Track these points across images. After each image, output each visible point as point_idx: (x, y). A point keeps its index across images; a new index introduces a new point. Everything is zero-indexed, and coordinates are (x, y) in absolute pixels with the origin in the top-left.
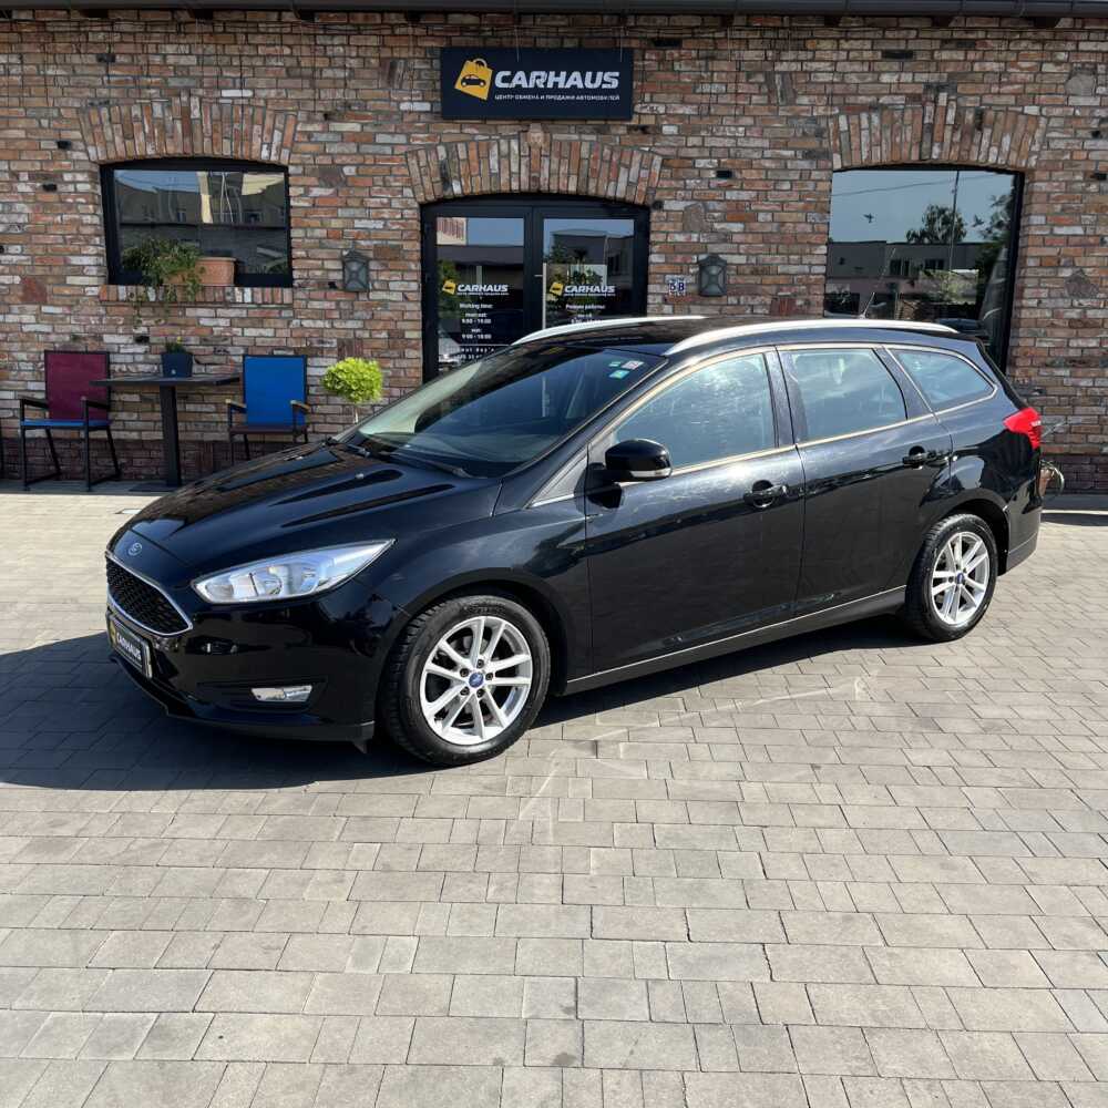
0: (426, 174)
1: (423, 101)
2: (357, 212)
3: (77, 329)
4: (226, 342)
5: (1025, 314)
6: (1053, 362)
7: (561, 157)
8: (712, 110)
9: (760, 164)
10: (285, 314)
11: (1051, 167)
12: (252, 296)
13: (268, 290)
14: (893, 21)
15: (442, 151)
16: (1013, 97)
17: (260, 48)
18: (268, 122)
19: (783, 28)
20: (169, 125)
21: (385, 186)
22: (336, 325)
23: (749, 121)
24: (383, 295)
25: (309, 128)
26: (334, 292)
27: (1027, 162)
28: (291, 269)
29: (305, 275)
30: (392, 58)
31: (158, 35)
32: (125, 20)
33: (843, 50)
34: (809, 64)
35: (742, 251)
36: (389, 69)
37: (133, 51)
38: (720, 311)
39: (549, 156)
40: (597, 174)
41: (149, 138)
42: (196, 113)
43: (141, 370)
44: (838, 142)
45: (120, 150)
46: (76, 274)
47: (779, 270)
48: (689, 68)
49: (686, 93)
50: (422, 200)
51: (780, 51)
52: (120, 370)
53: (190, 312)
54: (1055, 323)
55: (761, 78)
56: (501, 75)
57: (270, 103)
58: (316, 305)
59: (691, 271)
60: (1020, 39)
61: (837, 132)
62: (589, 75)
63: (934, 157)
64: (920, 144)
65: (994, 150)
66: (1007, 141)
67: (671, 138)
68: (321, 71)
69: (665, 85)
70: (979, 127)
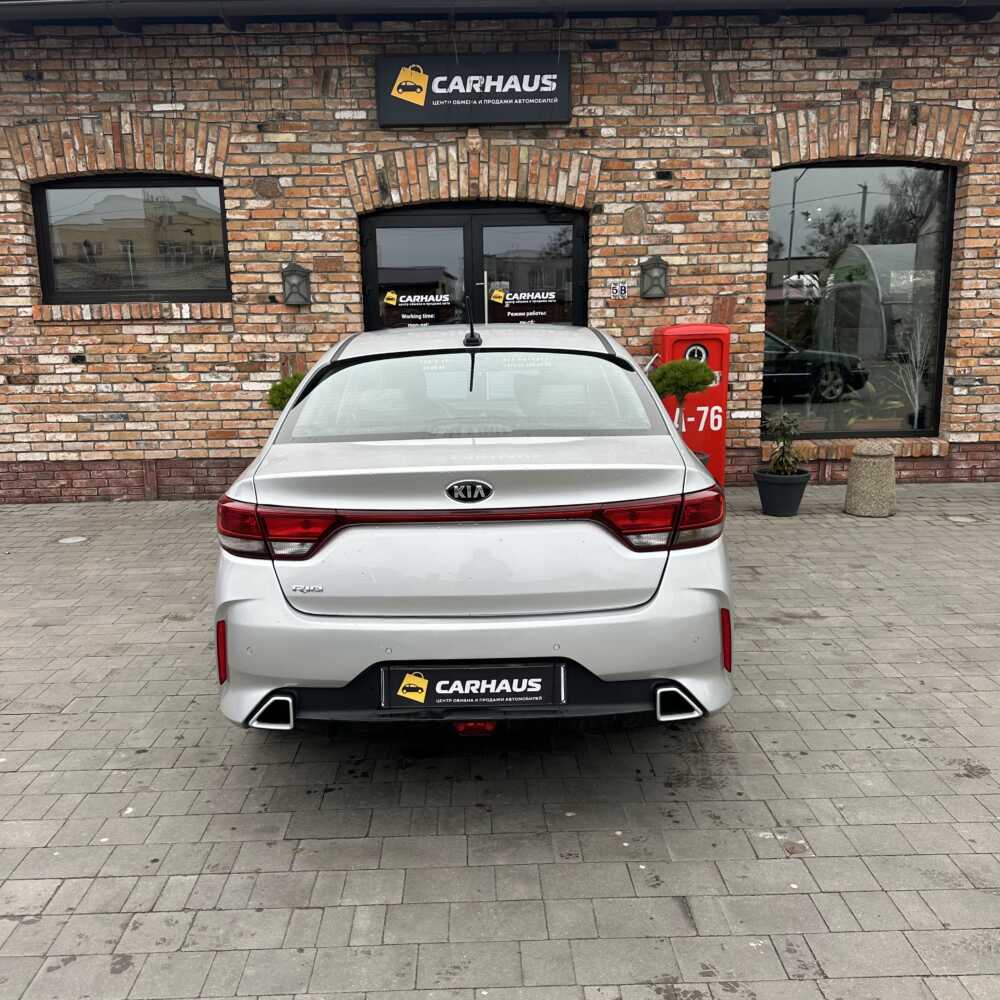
0: (364, 184)
1: (360, 109)
2: (296, 224)
3: (11, 351)
4: (165, 360)
5: (964, 304)
6: (993, 351)
7: (500, 163)
8: (650, 111)
9: (699, 164)
10: (225, 328)
11: (986, 159)
12: (190, 310)
13: (206, 306)
14: (827, 19)
15: (379, 160)
16: (947, 92)
17: (190, 60)
18: (201, 134)
19: (718, 27)
20: (100, 142)
21: (322, 196)
22: (279, 338)
23: (687, 121)
24: (324, 308)
25: (243, 141)
26: (274, 306)
27: (961, 157)
28: (230, 284)
29: (245, 290)
30: (326, 66)
31: (86, 51)
32: (52, 37)
33: (778, 48)
34: (744, 63)
35: (683, 252)
36: (322, 80)
37: (59, 67)
38: (662, 312)
39: (488, 163)
40: (538, 178)
41: (80, 155)
42: (127, 129)
43: (77, 390)
44: (776, 141)
45: (49, 167)
46: (7, 295)
47: (721, 269)
48: (626, 69)
49: (623, 95)
50: (361, 210)
51: (717, 50)
52: (57, 392)
53: (126, 329)
54: (994, 312)
55: (698, 78)
56: (438, 80)
57: (203, 114)
58: (256, 319)
59: (633, 273)
60: (952, 34)
61: (776, 130)
62: (526, 78)
63: (873, 152)
64: (858, 139)
65: (929, 144)
66: (941, 135)
67: (609, 140)
68: (254, 81)
69: (602, 87)
70: (915, 123)
